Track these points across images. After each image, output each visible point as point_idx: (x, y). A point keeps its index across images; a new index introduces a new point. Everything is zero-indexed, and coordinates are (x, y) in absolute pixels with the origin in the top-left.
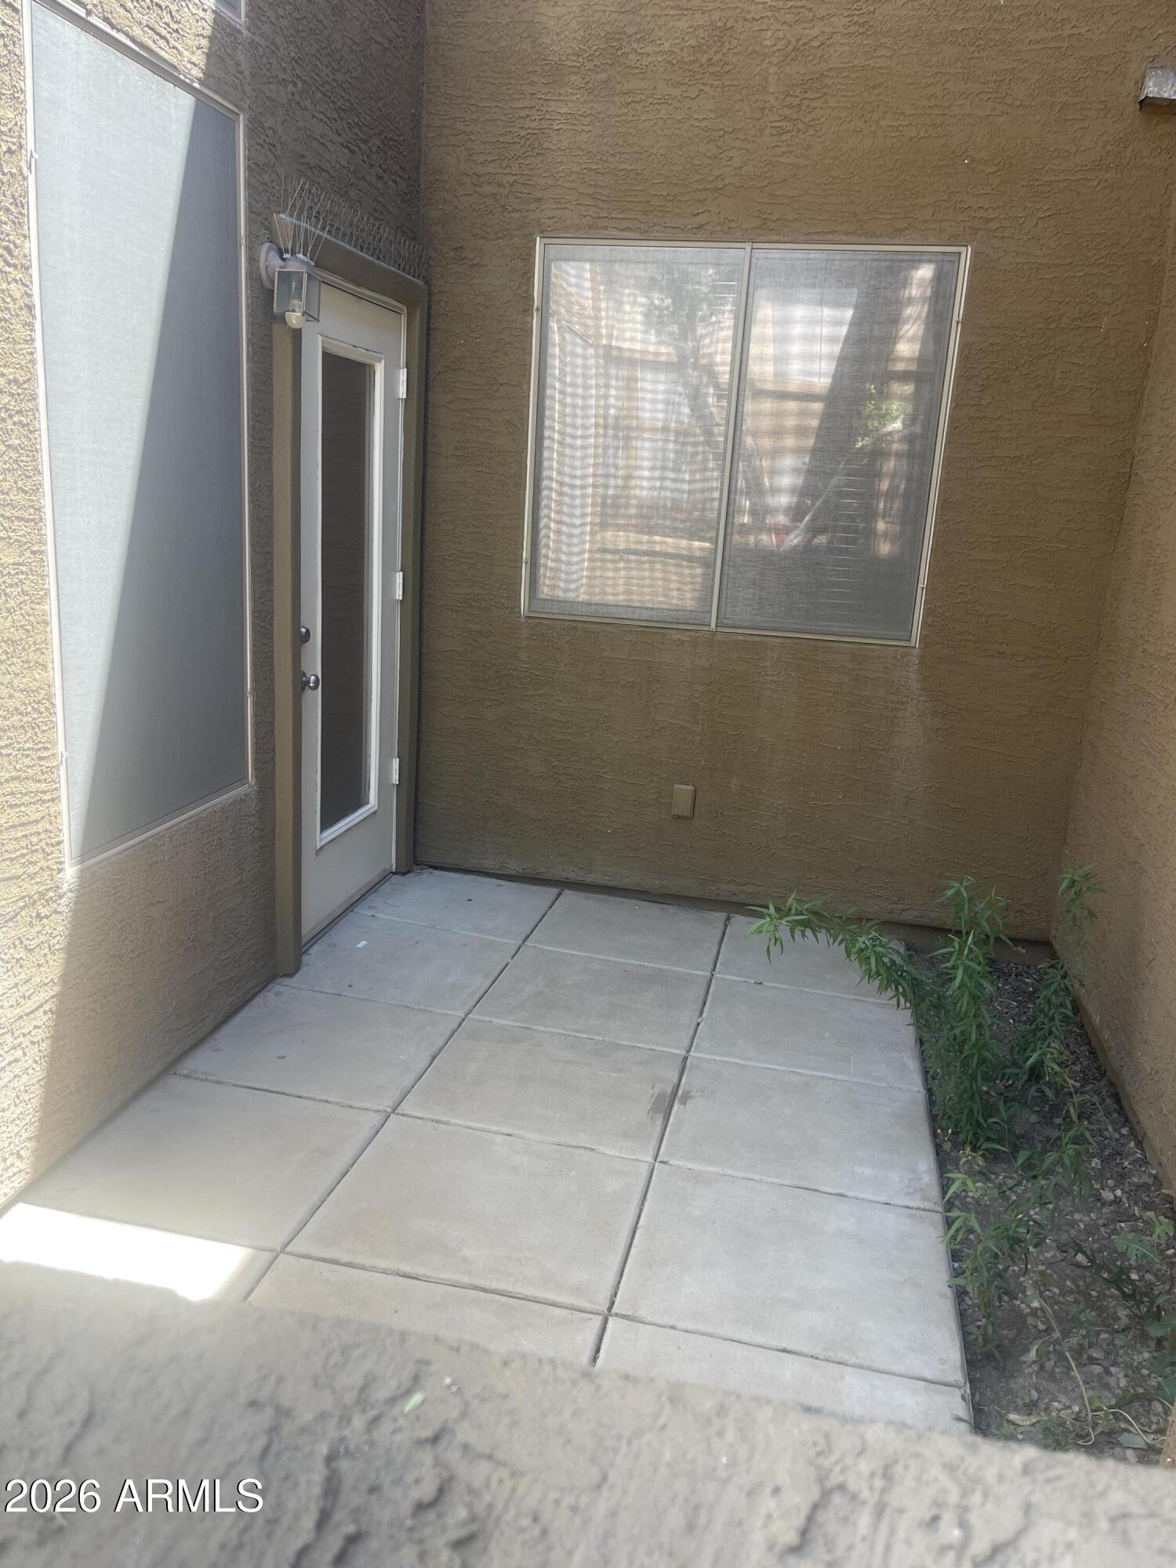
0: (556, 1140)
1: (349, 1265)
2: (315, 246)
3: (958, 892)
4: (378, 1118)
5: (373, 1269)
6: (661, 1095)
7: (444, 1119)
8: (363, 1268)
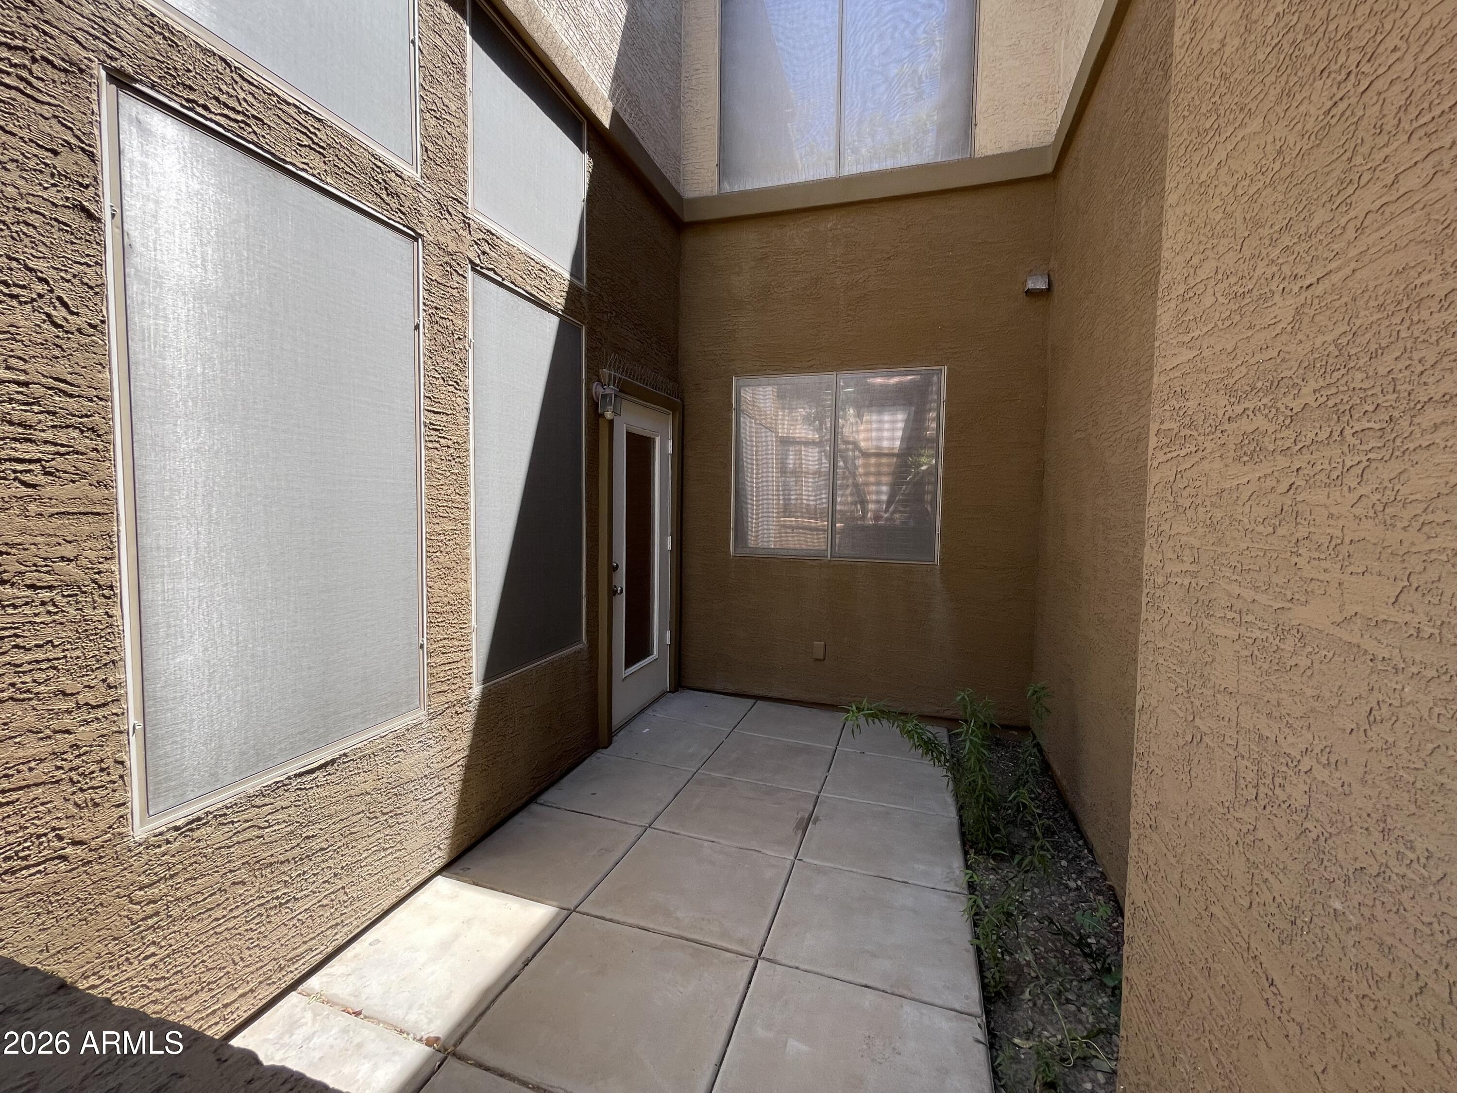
0: (739, 845)
1: (611, 920)
2: (619, 382)
3: (963, 698)
4: (640, 830)
5: (624, 924)
6: (802, 819)
7: (677, 831)
8: (618, 923)
